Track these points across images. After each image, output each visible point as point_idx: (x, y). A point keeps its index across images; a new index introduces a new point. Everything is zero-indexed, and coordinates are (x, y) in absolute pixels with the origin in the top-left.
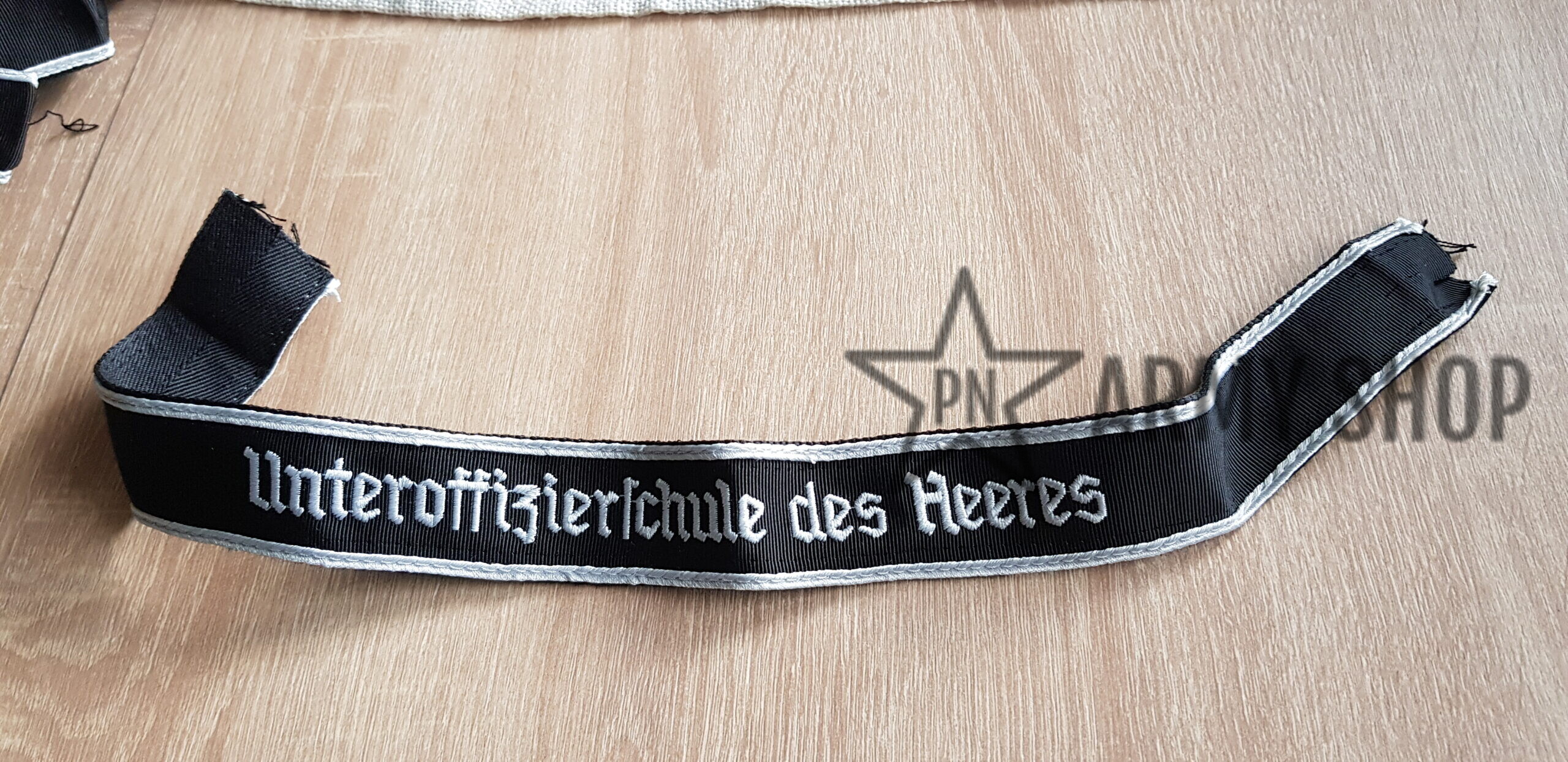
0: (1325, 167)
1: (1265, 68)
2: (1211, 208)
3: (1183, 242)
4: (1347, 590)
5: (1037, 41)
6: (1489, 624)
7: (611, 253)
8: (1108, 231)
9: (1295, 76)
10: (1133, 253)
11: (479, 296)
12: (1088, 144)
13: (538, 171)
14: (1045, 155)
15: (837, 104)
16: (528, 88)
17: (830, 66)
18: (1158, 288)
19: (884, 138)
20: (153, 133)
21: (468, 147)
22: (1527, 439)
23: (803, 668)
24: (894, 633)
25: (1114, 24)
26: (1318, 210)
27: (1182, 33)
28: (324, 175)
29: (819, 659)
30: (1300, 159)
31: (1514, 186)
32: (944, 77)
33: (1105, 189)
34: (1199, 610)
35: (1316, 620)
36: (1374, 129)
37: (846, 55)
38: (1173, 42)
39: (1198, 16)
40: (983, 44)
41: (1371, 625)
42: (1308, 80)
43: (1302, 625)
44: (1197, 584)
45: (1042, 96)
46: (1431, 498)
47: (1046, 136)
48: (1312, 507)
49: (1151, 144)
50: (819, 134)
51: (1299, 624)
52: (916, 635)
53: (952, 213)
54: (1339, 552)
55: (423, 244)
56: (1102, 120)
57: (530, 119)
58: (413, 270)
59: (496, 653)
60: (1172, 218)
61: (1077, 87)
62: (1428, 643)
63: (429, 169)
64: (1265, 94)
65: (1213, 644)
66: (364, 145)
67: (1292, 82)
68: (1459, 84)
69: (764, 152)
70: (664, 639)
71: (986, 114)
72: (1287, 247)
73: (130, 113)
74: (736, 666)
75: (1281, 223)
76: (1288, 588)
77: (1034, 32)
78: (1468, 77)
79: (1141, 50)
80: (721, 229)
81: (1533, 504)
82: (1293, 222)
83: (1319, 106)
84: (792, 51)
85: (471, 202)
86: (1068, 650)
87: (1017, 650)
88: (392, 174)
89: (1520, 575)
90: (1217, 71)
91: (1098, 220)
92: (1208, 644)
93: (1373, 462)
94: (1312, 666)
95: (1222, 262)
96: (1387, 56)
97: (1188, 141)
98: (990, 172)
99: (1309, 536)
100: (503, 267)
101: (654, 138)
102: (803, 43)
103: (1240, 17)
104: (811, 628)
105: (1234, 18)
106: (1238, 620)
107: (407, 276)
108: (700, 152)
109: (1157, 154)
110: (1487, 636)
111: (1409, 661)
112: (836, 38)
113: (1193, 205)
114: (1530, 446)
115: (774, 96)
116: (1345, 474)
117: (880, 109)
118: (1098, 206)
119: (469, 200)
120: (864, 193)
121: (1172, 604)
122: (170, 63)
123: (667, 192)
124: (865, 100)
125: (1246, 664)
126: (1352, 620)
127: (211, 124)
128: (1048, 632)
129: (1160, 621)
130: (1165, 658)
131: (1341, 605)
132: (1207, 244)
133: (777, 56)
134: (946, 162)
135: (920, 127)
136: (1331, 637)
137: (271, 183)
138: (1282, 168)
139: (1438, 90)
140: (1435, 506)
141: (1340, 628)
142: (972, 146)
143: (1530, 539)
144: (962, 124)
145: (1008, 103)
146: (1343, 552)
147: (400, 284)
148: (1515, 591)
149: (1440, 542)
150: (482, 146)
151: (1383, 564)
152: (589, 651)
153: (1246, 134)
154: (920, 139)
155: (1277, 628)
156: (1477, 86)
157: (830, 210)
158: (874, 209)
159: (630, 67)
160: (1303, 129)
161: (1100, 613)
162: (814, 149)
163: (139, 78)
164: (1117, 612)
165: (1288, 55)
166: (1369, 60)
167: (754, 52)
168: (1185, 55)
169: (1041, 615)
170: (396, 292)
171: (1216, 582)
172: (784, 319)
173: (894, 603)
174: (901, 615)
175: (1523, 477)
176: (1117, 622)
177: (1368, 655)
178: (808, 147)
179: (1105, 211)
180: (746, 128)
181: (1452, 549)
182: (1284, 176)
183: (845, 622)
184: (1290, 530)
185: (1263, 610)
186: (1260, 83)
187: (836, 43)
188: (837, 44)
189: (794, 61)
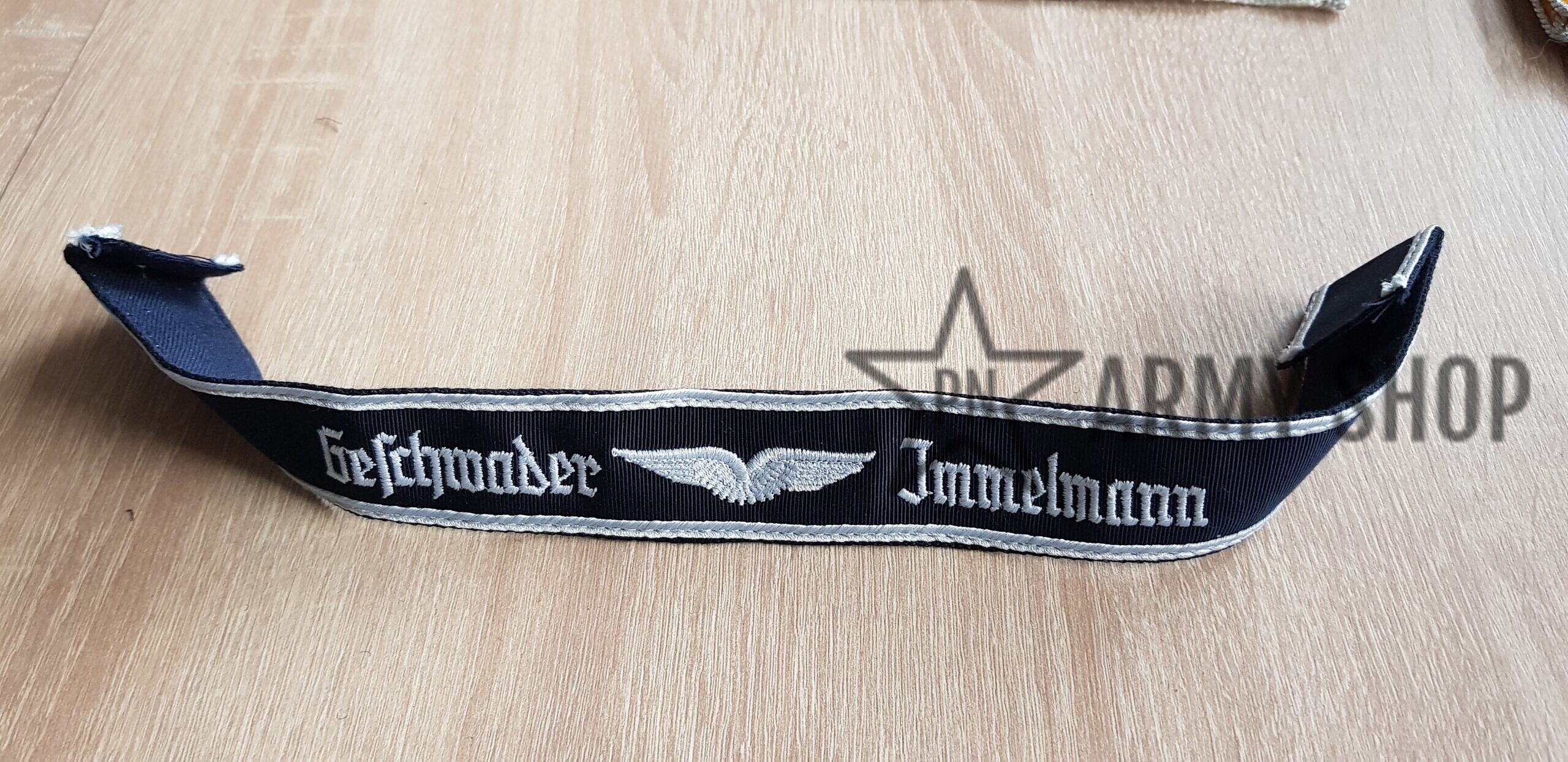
0: (1305, 225)
1: (1237, 128)
2: (1187, 264)
3: (1159, 297)
4: (1354, 661)
5: (1001, 98)
6: (1510, 700)
7: (551, 300)
8: (1080, 284)
9: (1268, 135)
10: (1108, 307)
11: (405, 343)
12: (1057, 199)
13: (475, 216)
14: (1012, 208)
15: (794, 154)
16: (469, 135)
17: (788, 119)
18: (1135, 342)
19: (843, 189)
20: (64, 173)
21: (402, 192)
22: (1534, 501)
23: (753, 748)
24: (857, 708)
25: (1080, 83)
26: (1299, 267)
27: (1150, 93)
28: (245, 217)
29: (772, 737)
30: (1278, 217)
31: (1500, 246)
32: (906, 131)
33: (1076, 243)
34: (1194, 685)
35: (1322, 695)
36: (1352, 188)
37: (804, 107)
38: (1141, 103)
39: (1165, 77)
40: (945, 100)
41: (1382, 700)
42: (1282, 141)
43: (1307, 701)
44: (1191, 656)
45: (1007, 151)
46: (1437, 563)
47: (1012, 190)
48: (1311, 572)
49: (1122, 200)
50: (776, 184)
51: (1304, 699)
52: (881, 711)
53: (916, 264)
54: (1342, 621)
55: (346, 288)
56: (1070, 174)
57: (469, 164)
58: (335, 315)
59: (405, 730)
60: (1147, 272)
61: (1044, 143)
62: (1445, 720)
63: (358, 213)
64: (1238, 153)
65: (1211, 721)
66: (289, 188)
67: (1265, 142)
68: (1436, 145)
69: (717, 201)
70: (596, 715)
71: (950, 168)
72: (1269, 303)
73: (41, 154)
74: (678, 747)
75: (1261, 279)
76: (1290, 660)
77: (998, 90)
78: (1445, 140)
79: (1108, 109)
80: (670, 277)
81: (1547, 570)
82: (1274, 278)
83: (1294, 165)
84: (748, 103)
85: (402, 246)
86: (1050, 728)
87: (994, 728)
88: (318, 217)
89: (1539, 646)
90: (1187, 130)
91: (1069, 273)
92: (1205, 722)
93: (1373, 525)
94: (1320, 745)
95: (1202, 317)
96: (1361, 118)
97: (1161, 197)
98: (955, 225)
99: (1310, 603)
100: (433, 313)
101: (601, 186)
102: (759, 96)
103: (1208, 79)
104: (764, 702)
105: (1203, 79)
106: (1238, 695)
107: (327, 321)
108: (650, 200)
109: (1129, 209)
110: (1508, 712)
111: (1426, 740)
112: (794, 91)
113: (1169, 260)
114: (1538, 509)
115: (728, 147)
116: (1345, 538)
117: (839, 160)
118: (1069, 259)
119: (400, 244)
120: (823, 243)
121: (1164, 677)
122: (88, 105)
123: (613, 238)
124: (824, 152)
125: (1247, 743)
126: (1361, 695)
127: (127, 165)
128: (1028, 707)
129: (1152, 696)
130: (1159, 737)
131: (1348, 678)
132: (1184, 299)
133: (732, 107)
134: (909, 214)
135: (881, 179)
136: (1339, 714)
137: (186, 225)
138: (1260, 223)
139: (1415, 151)
140: (1443, 572)
141: (1349, 704)
142: (935, 199)
143: (1546, 607)
144: (925, 176)
145: (973, 158)
146: (1347, 621)
147: (319, 330)
148: (1535, 663)
149: (1450, 610)
150: (417, 190)
151: (1391, 634)
152: (511, 727)
153: (1221, 191)
154: (881, 190)
155: (1281, 704)
156: (1455, 148)
157: (787, 259)
158: (833, 260)
159: (577, 115)
160: (1279, 188)
161: (1085, 686)
162: (770, 198)
163: (54, 118)
164: (1103, 687)
165: (1259, 115)
166: (1342, 121)
167: (708, 103)
168: (1155, 114)
169: (1020, 689)
170: (314, 338)
171: (1211, 653)
172: (737, 369)
173: (857, 675)
174: (864, 688)
175: (1533, 542)
176: (1104, 697)
177: (1381, 734)
178: (763, 196)
179: (1076, 264)
180: (698, 177)
181: (1464, 618)
182: (1262, 233)
183: (801, 695)
184: (1288, 597)
185: (1263, 684)
186: (1232, 142)
187: (793, 97)
188: (795, 98)
189: (749, 113)
